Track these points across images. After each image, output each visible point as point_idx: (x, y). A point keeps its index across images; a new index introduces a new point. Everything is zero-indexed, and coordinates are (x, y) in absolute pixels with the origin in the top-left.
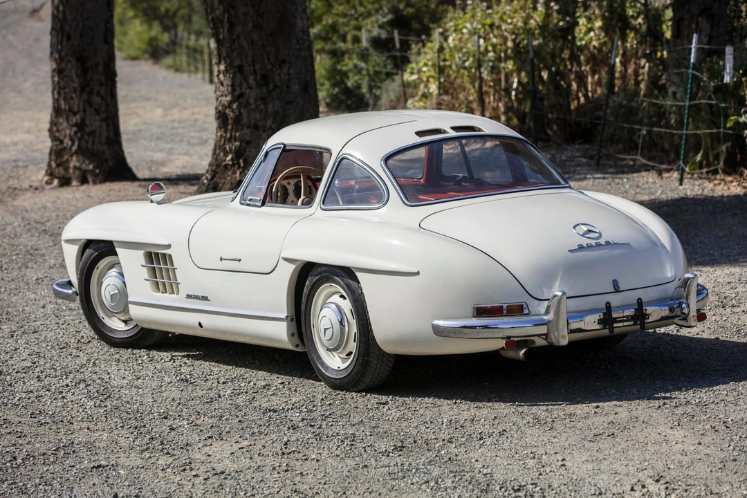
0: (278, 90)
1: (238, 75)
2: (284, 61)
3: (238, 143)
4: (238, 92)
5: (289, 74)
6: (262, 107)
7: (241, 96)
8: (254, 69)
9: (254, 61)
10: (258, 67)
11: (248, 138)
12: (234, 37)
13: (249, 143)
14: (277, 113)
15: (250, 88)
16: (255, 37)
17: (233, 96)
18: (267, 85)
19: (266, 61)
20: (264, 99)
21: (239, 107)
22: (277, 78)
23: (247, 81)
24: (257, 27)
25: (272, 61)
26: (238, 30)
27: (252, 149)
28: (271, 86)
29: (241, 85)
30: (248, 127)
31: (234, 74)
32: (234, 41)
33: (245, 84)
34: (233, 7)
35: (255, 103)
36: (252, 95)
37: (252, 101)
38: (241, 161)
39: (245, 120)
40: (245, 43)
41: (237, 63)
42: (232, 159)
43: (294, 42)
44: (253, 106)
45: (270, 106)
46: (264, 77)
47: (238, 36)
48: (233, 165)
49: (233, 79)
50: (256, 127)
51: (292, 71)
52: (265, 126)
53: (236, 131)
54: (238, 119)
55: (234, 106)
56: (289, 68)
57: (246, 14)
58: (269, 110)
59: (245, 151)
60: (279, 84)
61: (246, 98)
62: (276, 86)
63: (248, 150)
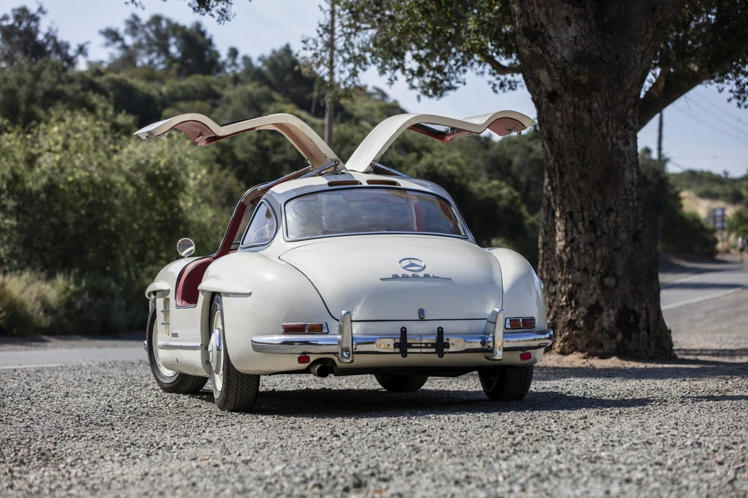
0: (606, 237)
1: (569, 221)
2: (611, 210)
3: (570, 285)
4: (570, 238)
5: (616, 222)
6: (591, 252)
7: (572, 241)
8: (583, 216)
9: (582, 208)
10: (586, 214)
11: (578, 280)
12: (564, 185)
13: (579, 285)
14: (604, 258)
15: (580, 233)
16: (582, 185)
17: (566, 241)
18: (595, 232)
19: (593, 209)
20: (592, 244)
21: (571, 251)
22: (604, 225)
23: (577, 227)
24: (583, 176)
25: (599, 208)
26: (567, 178)
27: (583, 292)
28: (599, 233)
29: (572, 231)
30: (579, 270)
31: (566, 219)
32: (564, 188)
33: (575, 230)
34: (561, 157)
35: (585, 248)
36: (582, 240)
37: (581, 246)
38: (573, 302)
39: (576, 264)
40: (572, 190)
41: (568, 209)
42: (566, 300)
43: (622, 192)
44: (583, 251)
45: (599, 252)
46: (592, 223)
47: (567, 185)
48: (567, 306)
49: (566, 225)
50: (586, 271)
51: (619, 219)
52: (594, 270)
53: (569, 275)
54: (570, 262)
55: (568, 250)
56: (617, 216)
57: (572, 164)
58: (598, 255)
59: (576, 293)
60: (607, 231)
61: (576, 243)
62: (604, 233)
63: (578, 292)
